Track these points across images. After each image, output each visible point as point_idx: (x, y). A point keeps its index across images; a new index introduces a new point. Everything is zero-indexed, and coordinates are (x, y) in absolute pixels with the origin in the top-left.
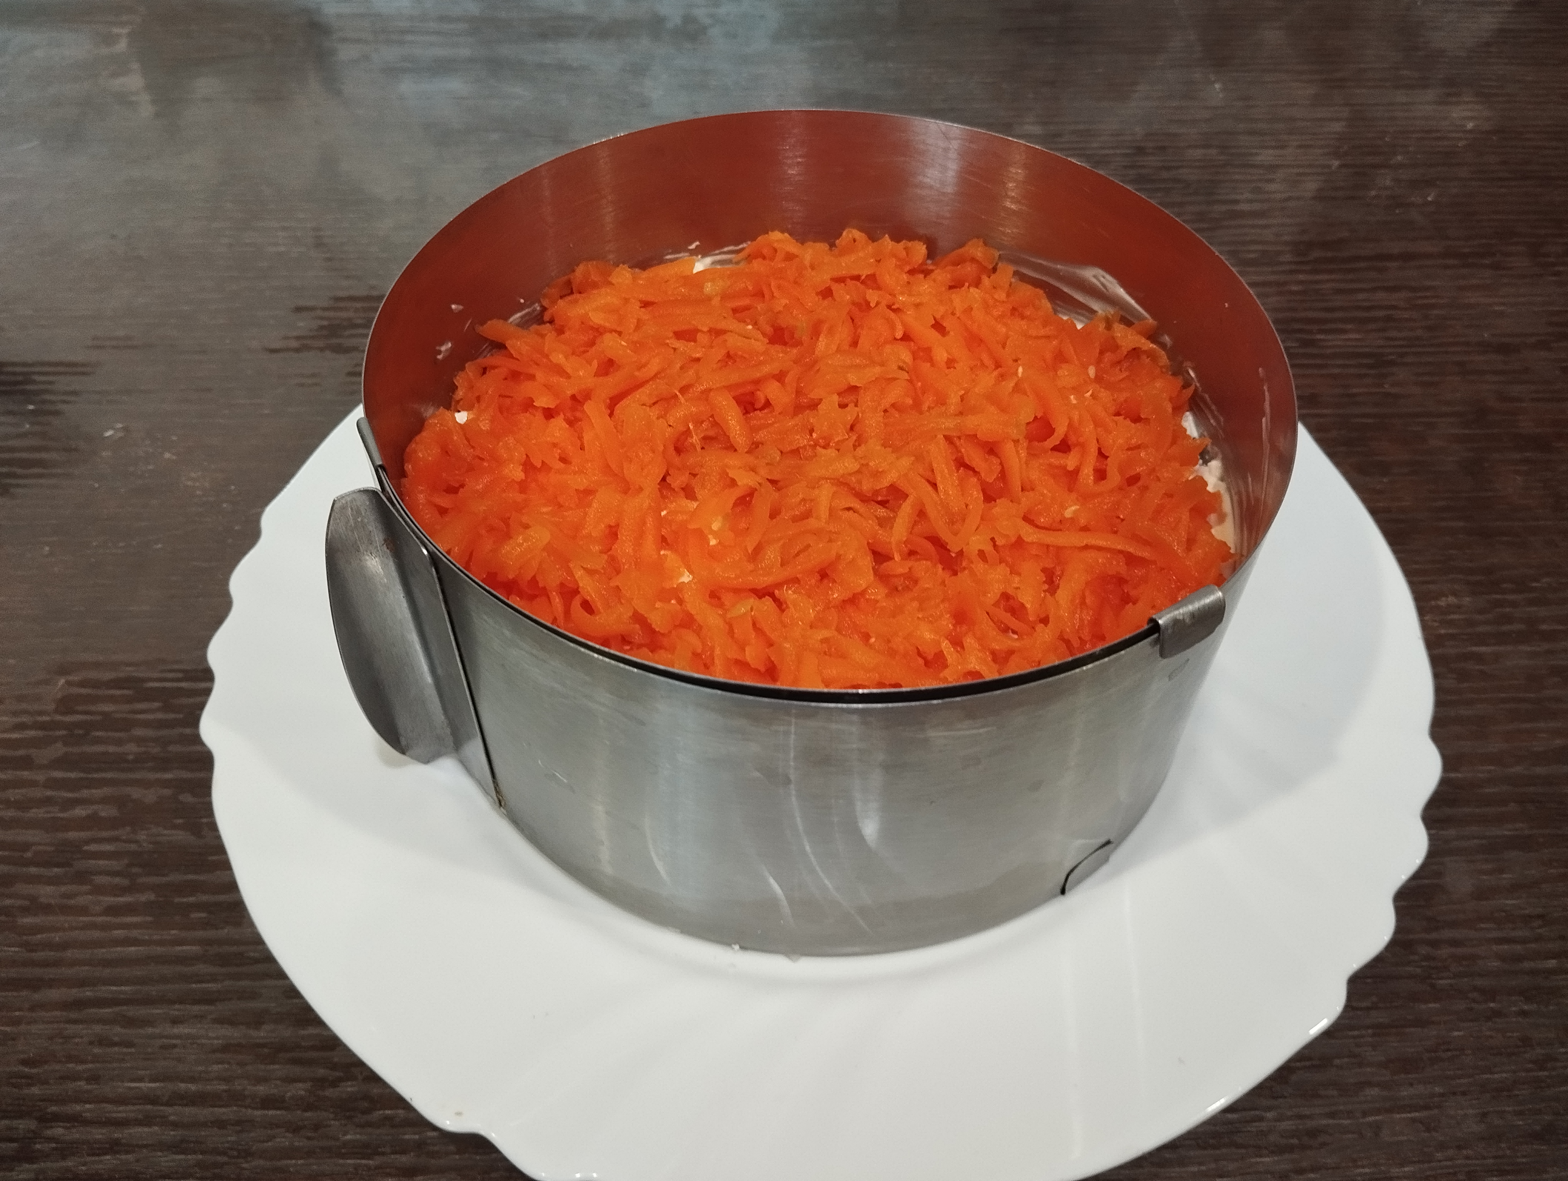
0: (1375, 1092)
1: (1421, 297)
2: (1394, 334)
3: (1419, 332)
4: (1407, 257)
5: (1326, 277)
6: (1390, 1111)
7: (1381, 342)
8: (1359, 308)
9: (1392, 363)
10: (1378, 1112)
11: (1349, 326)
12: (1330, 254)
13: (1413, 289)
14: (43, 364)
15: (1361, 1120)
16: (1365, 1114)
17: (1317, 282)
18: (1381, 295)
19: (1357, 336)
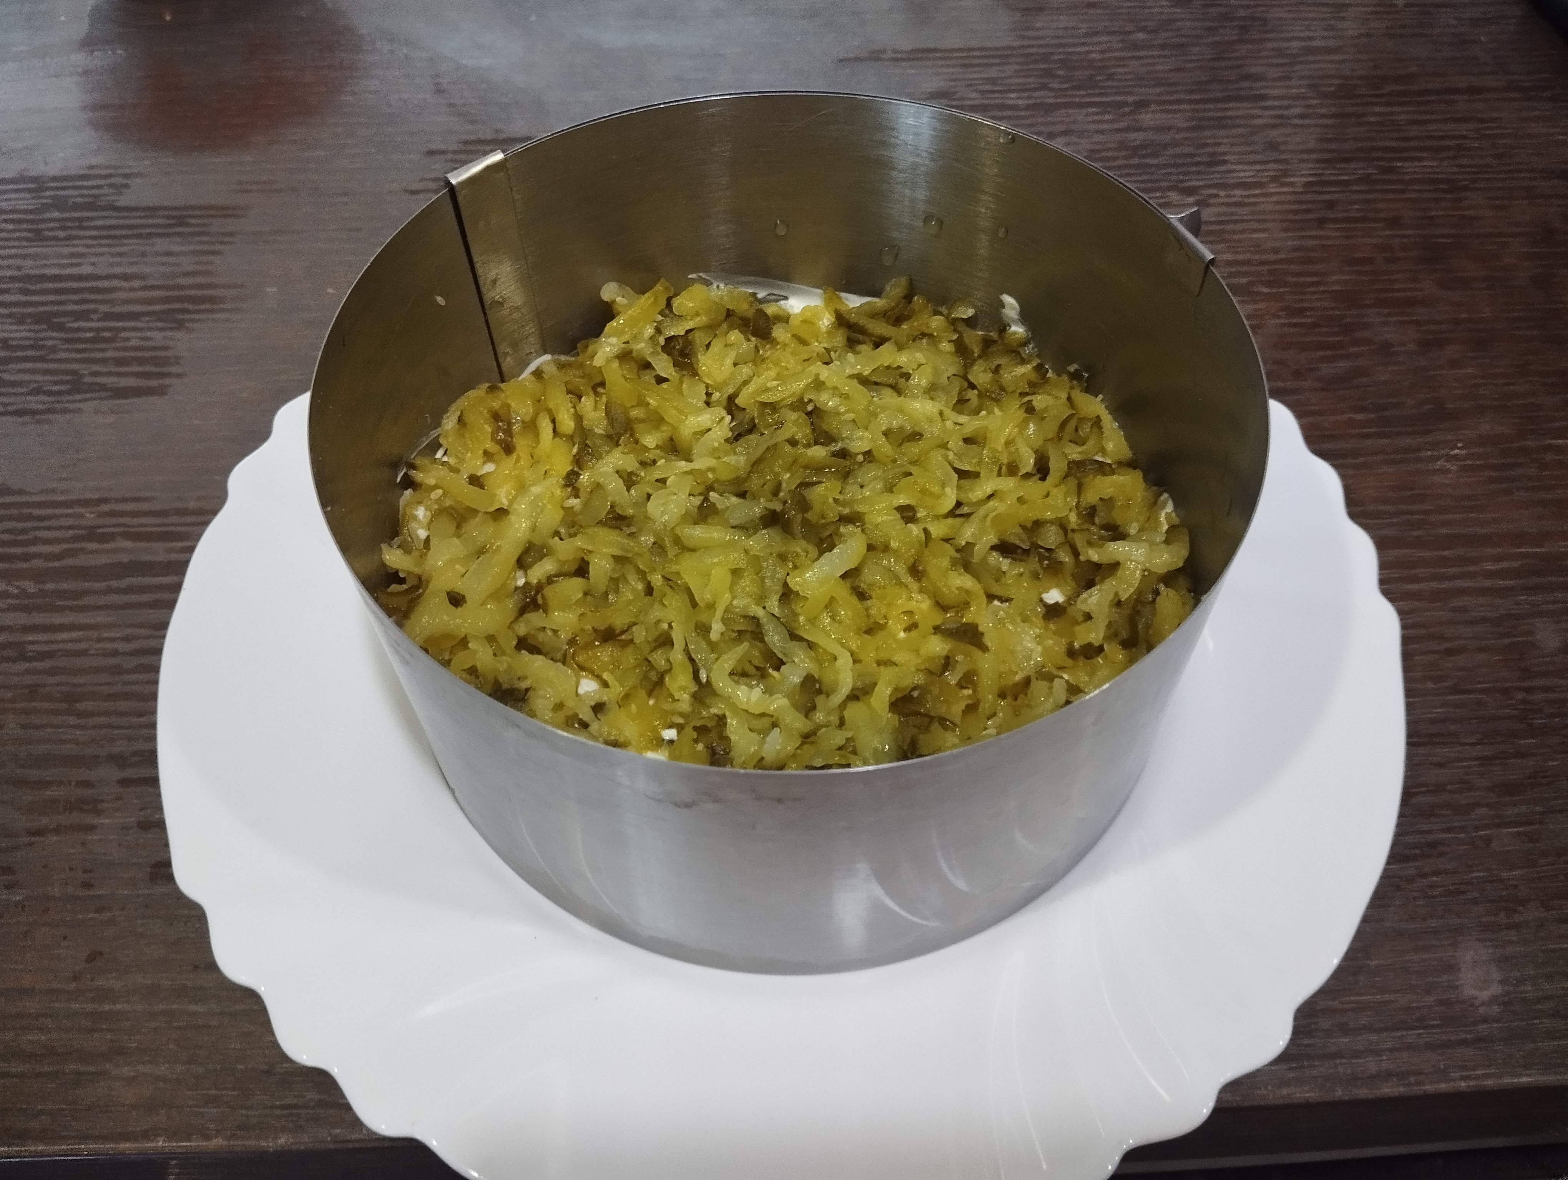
0: (1484, 810)
1: (1488, 128)
2: (1464, 161)
3: (1488, 160)
4: (1472, 91)
5: (1400, 109)
6: (1498, 826)
7: (1455, 169)
8: (1432, 137)
9: (1466, 188)
10: (1487, 827)
11: (1424, 155)
12: (1402, 88)
13: (1482, 121)
14: (193, 208)
15: (1474, 834)
16: (1477, 828)
17: (1392, 114)
18: (1450, 126)
19: (1432, 164)
